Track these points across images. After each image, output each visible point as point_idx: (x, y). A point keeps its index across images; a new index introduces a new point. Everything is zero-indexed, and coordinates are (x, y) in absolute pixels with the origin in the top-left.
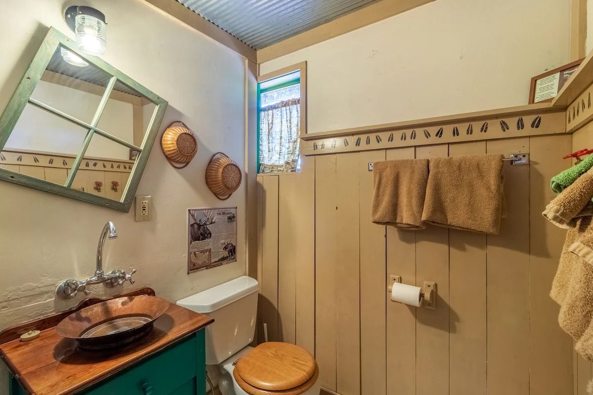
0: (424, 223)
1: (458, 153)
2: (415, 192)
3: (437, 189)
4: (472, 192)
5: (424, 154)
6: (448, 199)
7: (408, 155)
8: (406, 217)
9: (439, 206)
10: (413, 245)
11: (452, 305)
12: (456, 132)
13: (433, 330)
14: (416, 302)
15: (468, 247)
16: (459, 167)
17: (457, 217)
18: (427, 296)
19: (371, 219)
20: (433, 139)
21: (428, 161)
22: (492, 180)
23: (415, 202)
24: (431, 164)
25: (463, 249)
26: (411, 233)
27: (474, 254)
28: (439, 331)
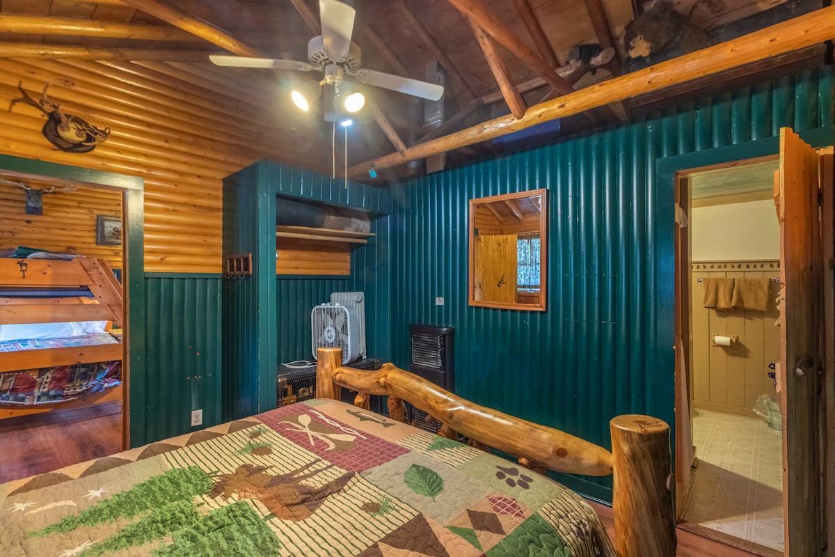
0: (733, 307)
1: (749, 276)
2: (728, 293)
3: (739, 293)
4: (756, 294)
5: (730, 276)
6: (744, 297)
7: (722, 275)
8: (722, 304)
9: (740, 299)
10: (725, 319)
11: (746, 346)
12: (748, 267)
13: (736, 358)
14: (728, 344)
15: (754, 318)
16: (750, 283)
17: (749, 304)
18: (734, 340)
19: (703, 306)
20: (736, 269)
21: (734, 280)
22: (766, 289)
23: (727, 298)
24: (736, 281)
25: (751, 319)
26: (723, 313)
27: (758, 322)
28: (740, 358)
